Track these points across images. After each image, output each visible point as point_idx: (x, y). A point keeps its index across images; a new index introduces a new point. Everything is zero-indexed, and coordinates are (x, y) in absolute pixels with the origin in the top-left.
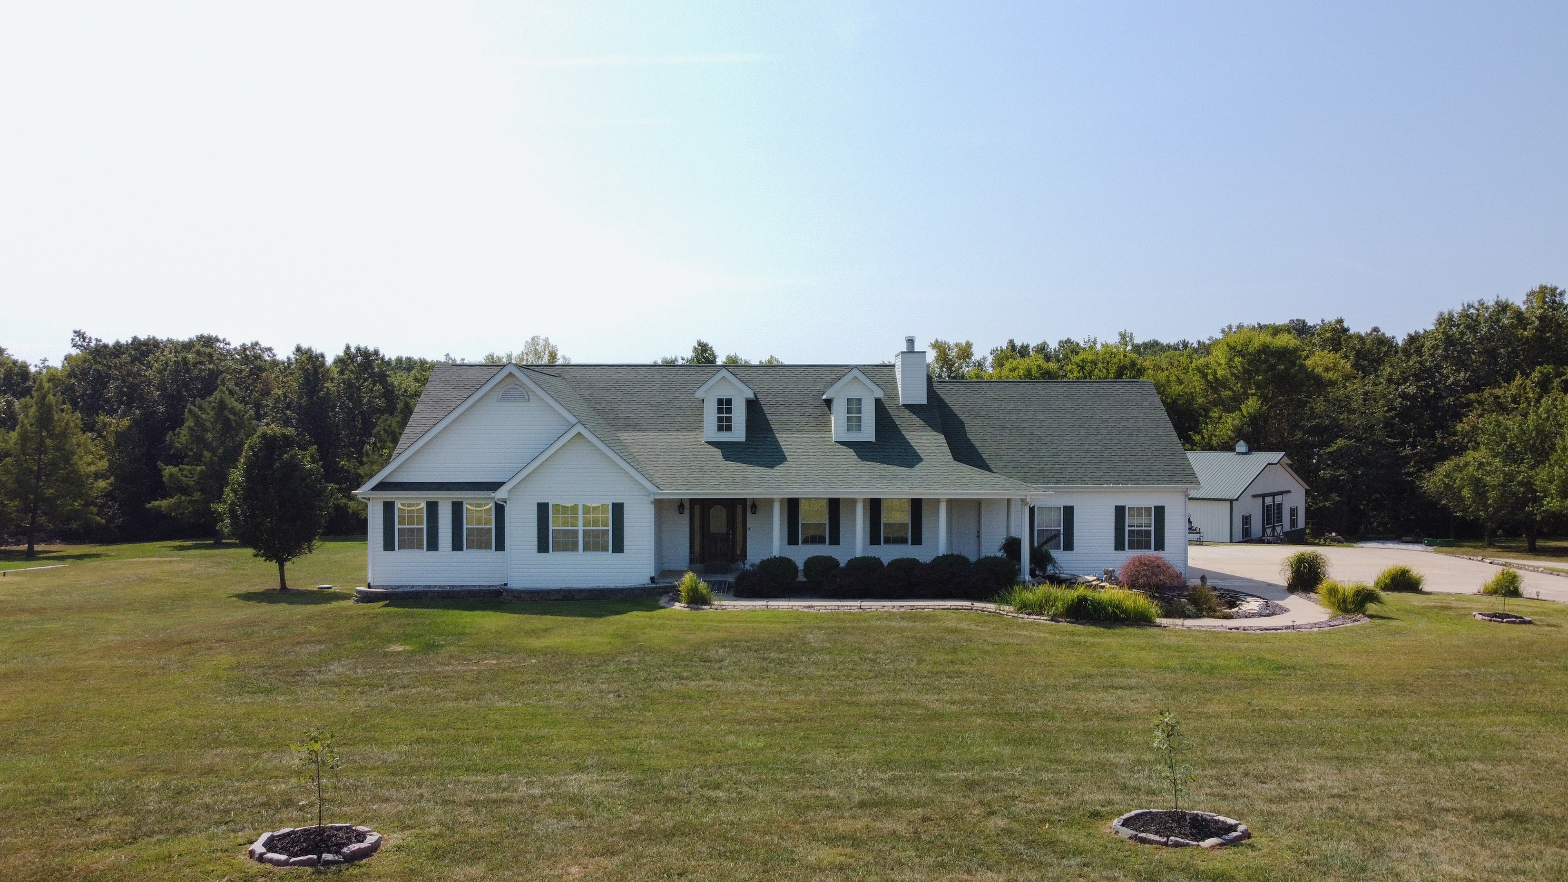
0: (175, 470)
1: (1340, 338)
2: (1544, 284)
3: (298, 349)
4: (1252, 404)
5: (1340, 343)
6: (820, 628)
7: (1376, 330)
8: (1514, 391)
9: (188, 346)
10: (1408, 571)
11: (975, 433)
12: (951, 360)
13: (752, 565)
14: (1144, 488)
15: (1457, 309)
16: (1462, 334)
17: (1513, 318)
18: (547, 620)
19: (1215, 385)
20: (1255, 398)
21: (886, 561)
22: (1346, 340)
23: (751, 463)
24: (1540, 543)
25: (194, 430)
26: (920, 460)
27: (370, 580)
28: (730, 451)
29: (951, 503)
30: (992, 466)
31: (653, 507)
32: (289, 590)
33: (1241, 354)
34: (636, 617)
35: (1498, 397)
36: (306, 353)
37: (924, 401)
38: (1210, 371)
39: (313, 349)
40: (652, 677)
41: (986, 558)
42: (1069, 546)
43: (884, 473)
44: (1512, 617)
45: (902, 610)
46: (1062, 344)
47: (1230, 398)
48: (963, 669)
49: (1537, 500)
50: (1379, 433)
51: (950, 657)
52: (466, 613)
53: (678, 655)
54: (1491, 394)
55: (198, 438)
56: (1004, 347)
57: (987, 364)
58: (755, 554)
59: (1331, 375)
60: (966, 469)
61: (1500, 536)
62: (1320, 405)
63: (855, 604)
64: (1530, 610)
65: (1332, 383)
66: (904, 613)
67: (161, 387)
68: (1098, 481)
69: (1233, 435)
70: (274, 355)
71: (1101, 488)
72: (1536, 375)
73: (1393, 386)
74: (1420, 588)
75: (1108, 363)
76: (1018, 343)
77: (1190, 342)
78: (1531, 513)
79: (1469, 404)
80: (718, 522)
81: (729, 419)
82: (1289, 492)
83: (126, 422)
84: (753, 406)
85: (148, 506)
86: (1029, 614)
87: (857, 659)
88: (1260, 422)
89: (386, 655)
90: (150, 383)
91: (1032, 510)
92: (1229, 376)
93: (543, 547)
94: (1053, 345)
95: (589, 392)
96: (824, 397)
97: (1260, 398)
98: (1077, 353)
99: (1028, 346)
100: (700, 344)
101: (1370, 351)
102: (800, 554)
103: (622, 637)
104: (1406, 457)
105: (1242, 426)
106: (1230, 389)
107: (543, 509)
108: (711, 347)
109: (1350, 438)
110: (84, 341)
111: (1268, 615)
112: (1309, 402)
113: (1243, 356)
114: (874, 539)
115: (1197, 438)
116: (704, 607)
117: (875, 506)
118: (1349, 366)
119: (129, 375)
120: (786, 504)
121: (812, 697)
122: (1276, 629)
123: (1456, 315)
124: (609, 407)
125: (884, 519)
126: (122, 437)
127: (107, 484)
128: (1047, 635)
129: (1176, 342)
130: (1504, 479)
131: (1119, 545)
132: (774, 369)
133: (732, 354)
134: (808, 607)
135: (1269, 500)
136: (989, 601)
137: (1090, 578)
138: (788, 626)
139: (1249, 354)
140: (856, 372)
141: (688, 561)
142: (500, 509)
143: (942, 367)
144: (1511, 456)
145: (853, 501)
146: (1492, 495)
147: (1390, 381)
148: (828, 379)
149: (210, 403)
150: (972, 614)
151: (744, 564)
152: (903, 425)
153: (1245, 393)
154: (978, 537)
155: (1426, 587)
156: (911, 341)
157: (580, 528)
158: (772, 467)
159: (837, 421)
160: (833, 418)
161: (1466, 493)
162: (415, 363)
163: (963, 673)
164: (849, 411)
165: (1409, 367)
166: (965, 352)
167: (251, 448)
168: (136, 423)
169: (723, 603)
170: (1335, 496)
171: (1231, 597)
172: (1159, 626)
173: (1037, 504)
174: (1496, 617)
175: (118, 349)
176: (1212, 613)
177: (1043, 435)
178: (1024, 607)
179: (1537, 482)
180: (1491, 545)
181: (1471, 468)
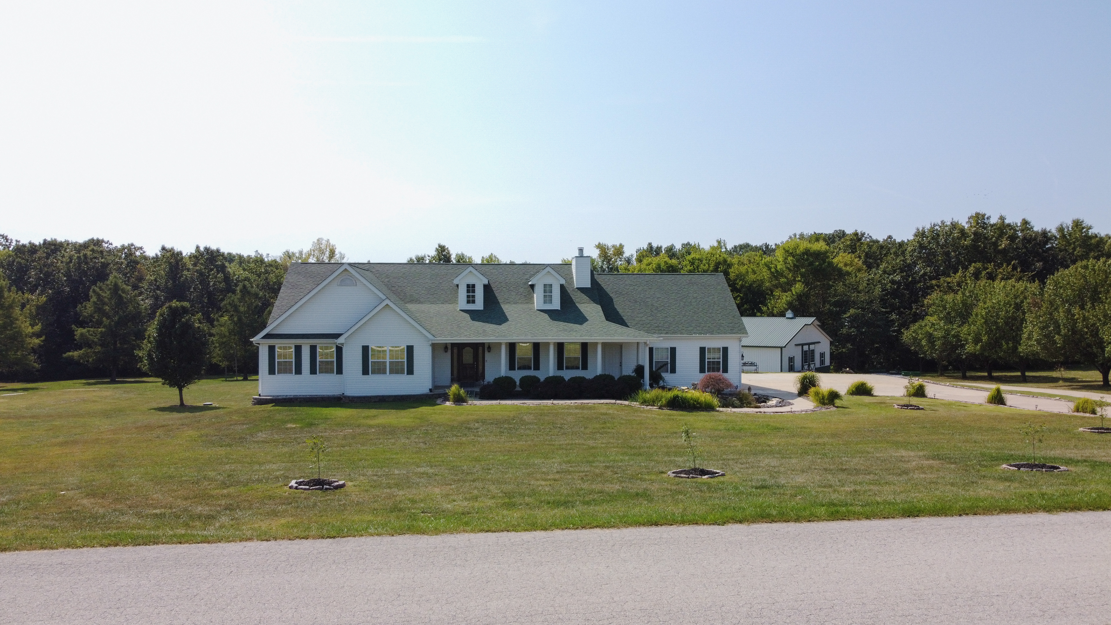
0: (84, 331)
1: (855, 244)
2: (978, 211)
3: (163, 248)
4: (798, 287)
5: (856, 248)
6: (530, 414)
7: (890, 237)
8: (957, 279)
9: (85, 246)
10: (865, 384)
11: (620, 306)
12: (609, 256)
13: (489, 382)
14: (715, 337)
15: (928, 227)
16: (929, 242)
17: (958, 233)
18: (373, 412)
19: (777, 275)
20: (800, 283)
21: (567, 378)
22: (860, 246)
23: (488, 322)
24: (968, 374)
25: (96, 304)
26: (587, 320)
27: (260, 392)
28: (475, 315)
29: (605, 345)
30: (629, 324)
31: (431, 348)
32: (186, 406)
33: (792, 254)
34: (424, 410)
35: (949, 283)
36: (170, 251)
37: (589, 286)
38: (773, 266)
39: (175, 249)
40: (441, 436)
41: (624, 376)
42: (673, 370)
43: (565, 328)
44: (913, 406)
45: (576, 404)
46: (684, 246)
47: (785, 283)
48: (609, 430)
49: (963, 346)
50: (875, 306)
51: (602, 426)
52: (324, 409)
53: (453, 426)
54: (944, 281)
55: (99, 310)
56: (645, 248)
57: (634, 259)
58: (490, 377)
59: (848, 269)
60: (613, 326)
61: (950, 370)
62: (840, 287)
63: (549, 402)
64: (928, 403)
65: (848, 274)
66: (576, 406)
67: (68, 274)
68: (690, 333)
69: (786, 307)
70: (144, 252)
71: (691, 337)
72: (972, 269)
73: (887, 276)
74: (872, 393)
75: (709, 260)
76: (655, 245)
77: (770, 245)
78: (960, 354)
79: (932, 287)
80: (468, 357)
81: (474, 296)
82: (819, 342)
83: (44, 299)
84: (487, 289)
85: (64, 355)
86: (647, 406)
87: (552, 427)
88: (804, 299)
89: (287, 429)
90: (59, 271)
91: (651, 350)
92: (785, 269)
93: (365, 371)
94: (678, 246)
95: (387, 280)
96: (530, 283)
97: (803, 283)
98: (689, 254)
99: (661, 247)
100: (440, 246)
101: (874, 253)
102: (517, 375)
103: (419, 419)
104: (893, 320)
105: (792, 301)
106: (786, 277)
107: (365, 349)
108: (448, 248)
109: (858, 308)
110: (7, 241)
111: (781, 406)
112: (833, 286)
113: (793, 257)
114: (560, 366)
115: (764, 309)
116: (464, 404)
117: (560, 347)
118: (860, 263)
119: (45, 266)
120: (508, 346)
121: (529, 442)
122: (782, 413)
123: (926, 230)
124: (400, 289)
125: (566, 355)
126: (41, 309)
127: (40, 341)
128: (656, 416)
129: (761, 245)
130: (945, 333)
131: (702, 370)
132: (499, 266)
133: (460, 253)
134: (523, 403)
135: (806, 348)
136: (625, 400)
137: (684, 388)
138: (512, 413)
139: (798, 255)
140: (548, 269)
141: (450, 380)
142: (339, 350)
143: (603, 261)
144: (949, 319)
145: (547, 344)
146: (938, 343)
147: (885, 272)
148: (532, 272)
149: (107, 285)
150: (615, 406)
151: (483, 381)
152: (577, 300)
153: (794, 280)
154: (621, 365)
155: (875, 393)
156: (581, 250)
157: (388, 360)
158: (500, 324)
159: (538, 298)
160: (535, 296)
161: (924, 343)
162: (234, 257)
163: (609, 433)
164: (545, 292)
165: (896, 263)
166: (619, 251)
167: (161, 315)
168: (50, 299)
169: (474, 402)
170: (849, 345)
171: (764, 399)
172: (718, 411)
173: (654, 346)
174: (905, 406)
175: (33, 249)
176: (749, 405)
177: (658, 306)
178: (645, 402)
179: (961, 335)
180: (942, 375)
181: (928, 328)
